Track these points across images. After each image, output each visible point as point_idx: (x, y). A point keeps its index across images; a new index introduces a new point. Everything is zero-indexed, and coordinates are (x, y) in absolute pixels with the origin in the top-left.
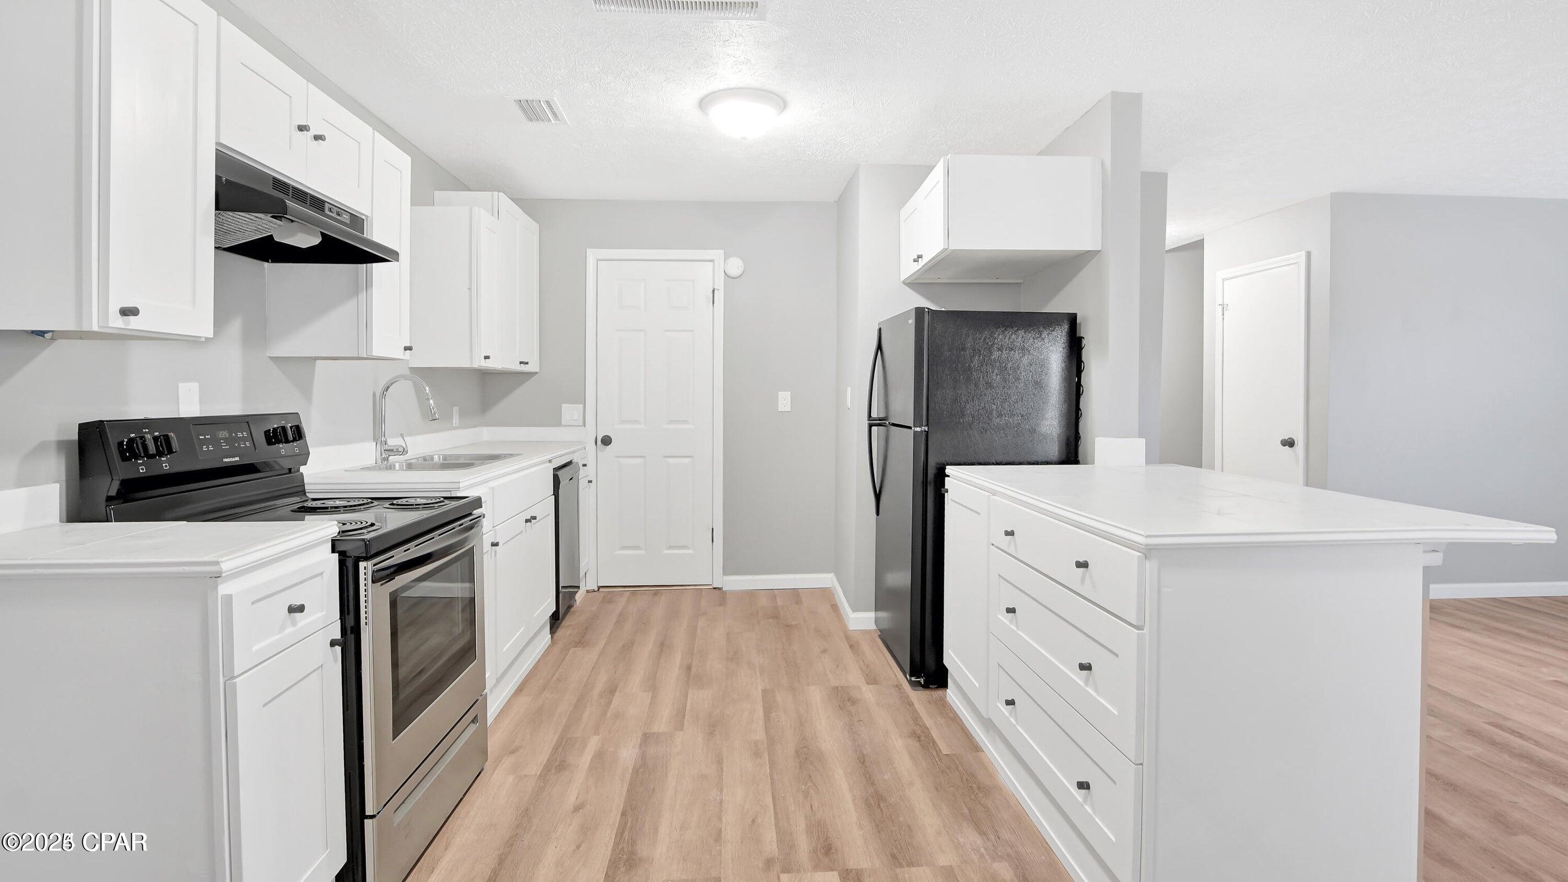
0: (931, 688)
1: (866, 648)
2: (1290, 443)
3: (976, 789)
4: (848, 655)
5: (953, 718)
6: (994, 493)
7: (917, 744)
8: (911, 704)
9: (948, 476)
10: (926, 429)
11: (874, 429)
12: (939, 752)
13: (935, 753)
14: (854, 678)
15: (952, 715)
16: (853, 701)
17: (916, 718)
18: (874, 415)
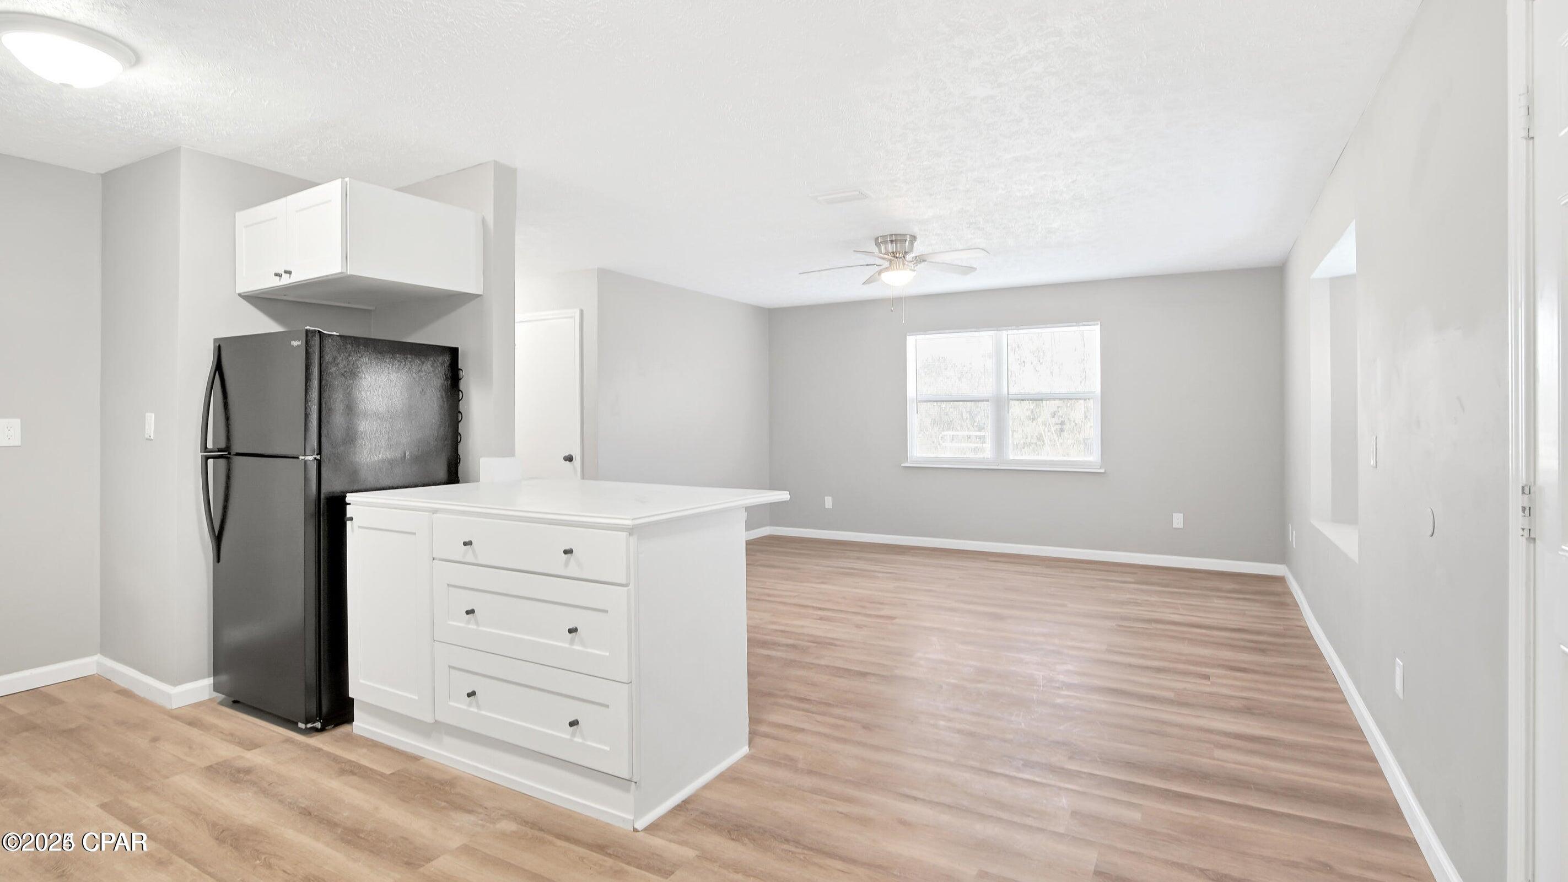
0: (328, 729)
1: (210, 719)
2: (569, 459)
3: (440, 786)
4: (194, 733)
5: (373, 745)
6: (435, 511)
7: (354, 778)
8: (319, 750)
9: (349, 504)
10: (318, 457)
11: (210, 461)
12: (382, 775)
13: (379, 777)
14: (225, 751)
15: (370, 743)
16: (248, 771)
17: (336, 759)
18: (210, 446)
